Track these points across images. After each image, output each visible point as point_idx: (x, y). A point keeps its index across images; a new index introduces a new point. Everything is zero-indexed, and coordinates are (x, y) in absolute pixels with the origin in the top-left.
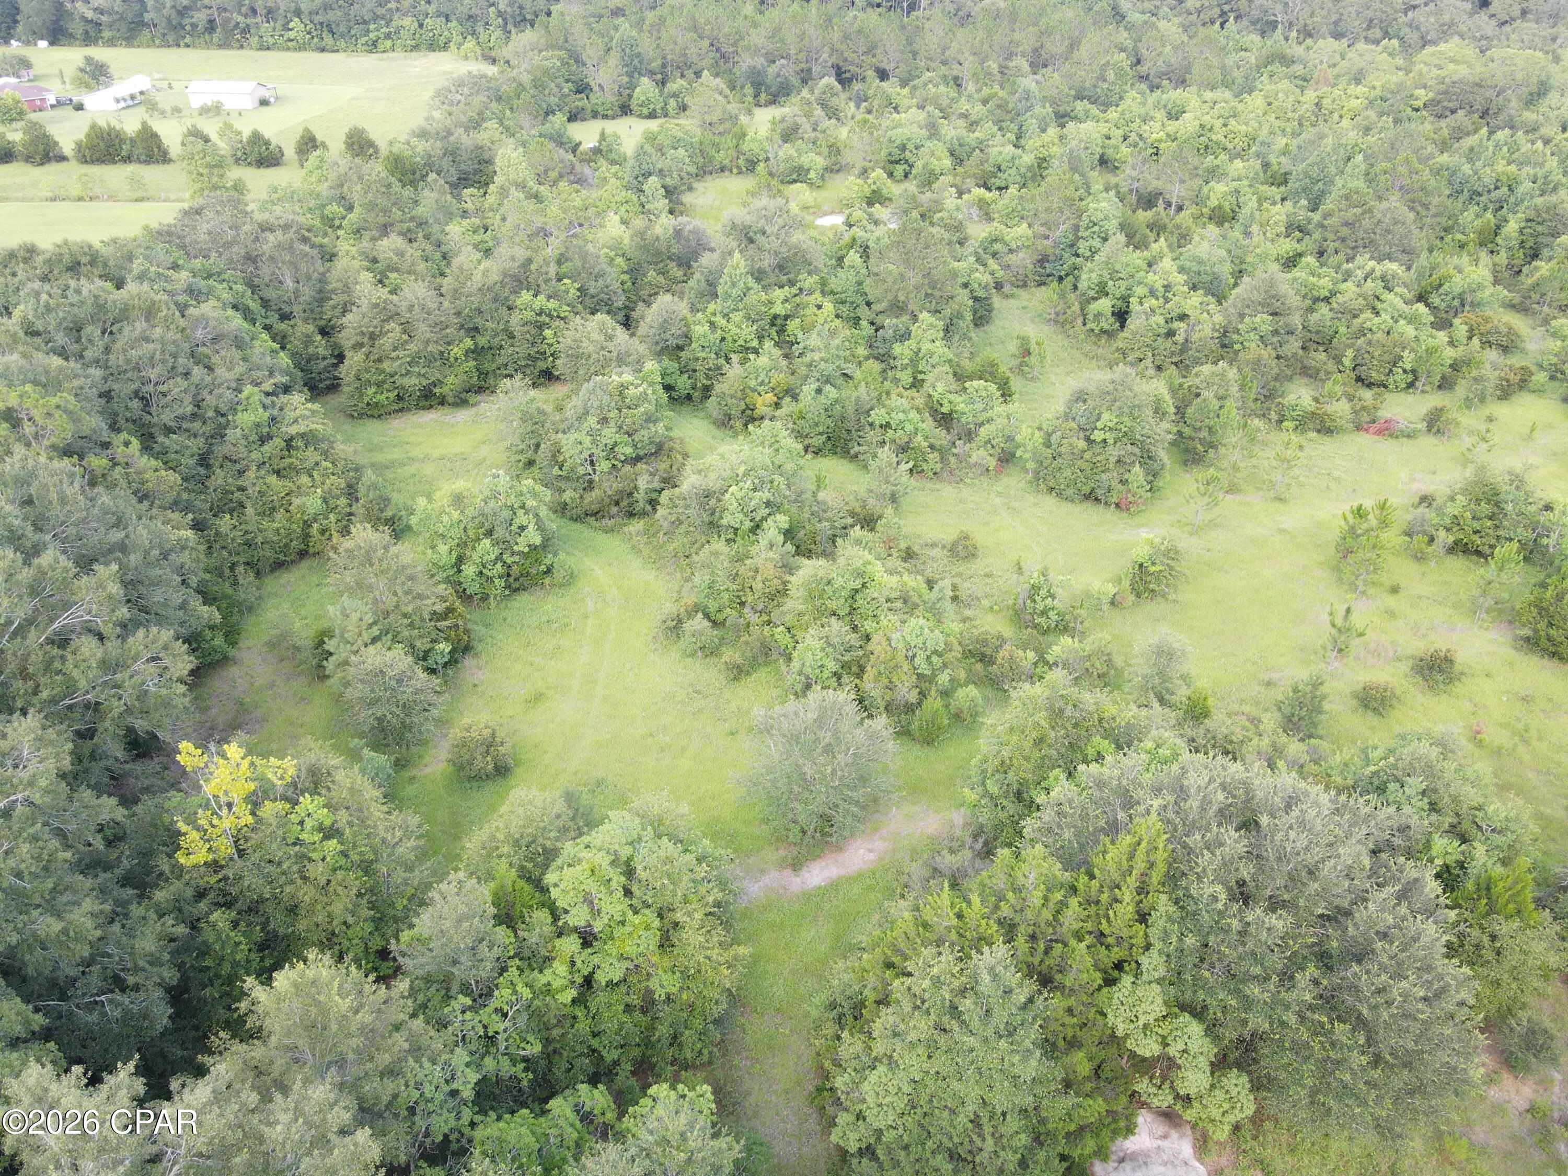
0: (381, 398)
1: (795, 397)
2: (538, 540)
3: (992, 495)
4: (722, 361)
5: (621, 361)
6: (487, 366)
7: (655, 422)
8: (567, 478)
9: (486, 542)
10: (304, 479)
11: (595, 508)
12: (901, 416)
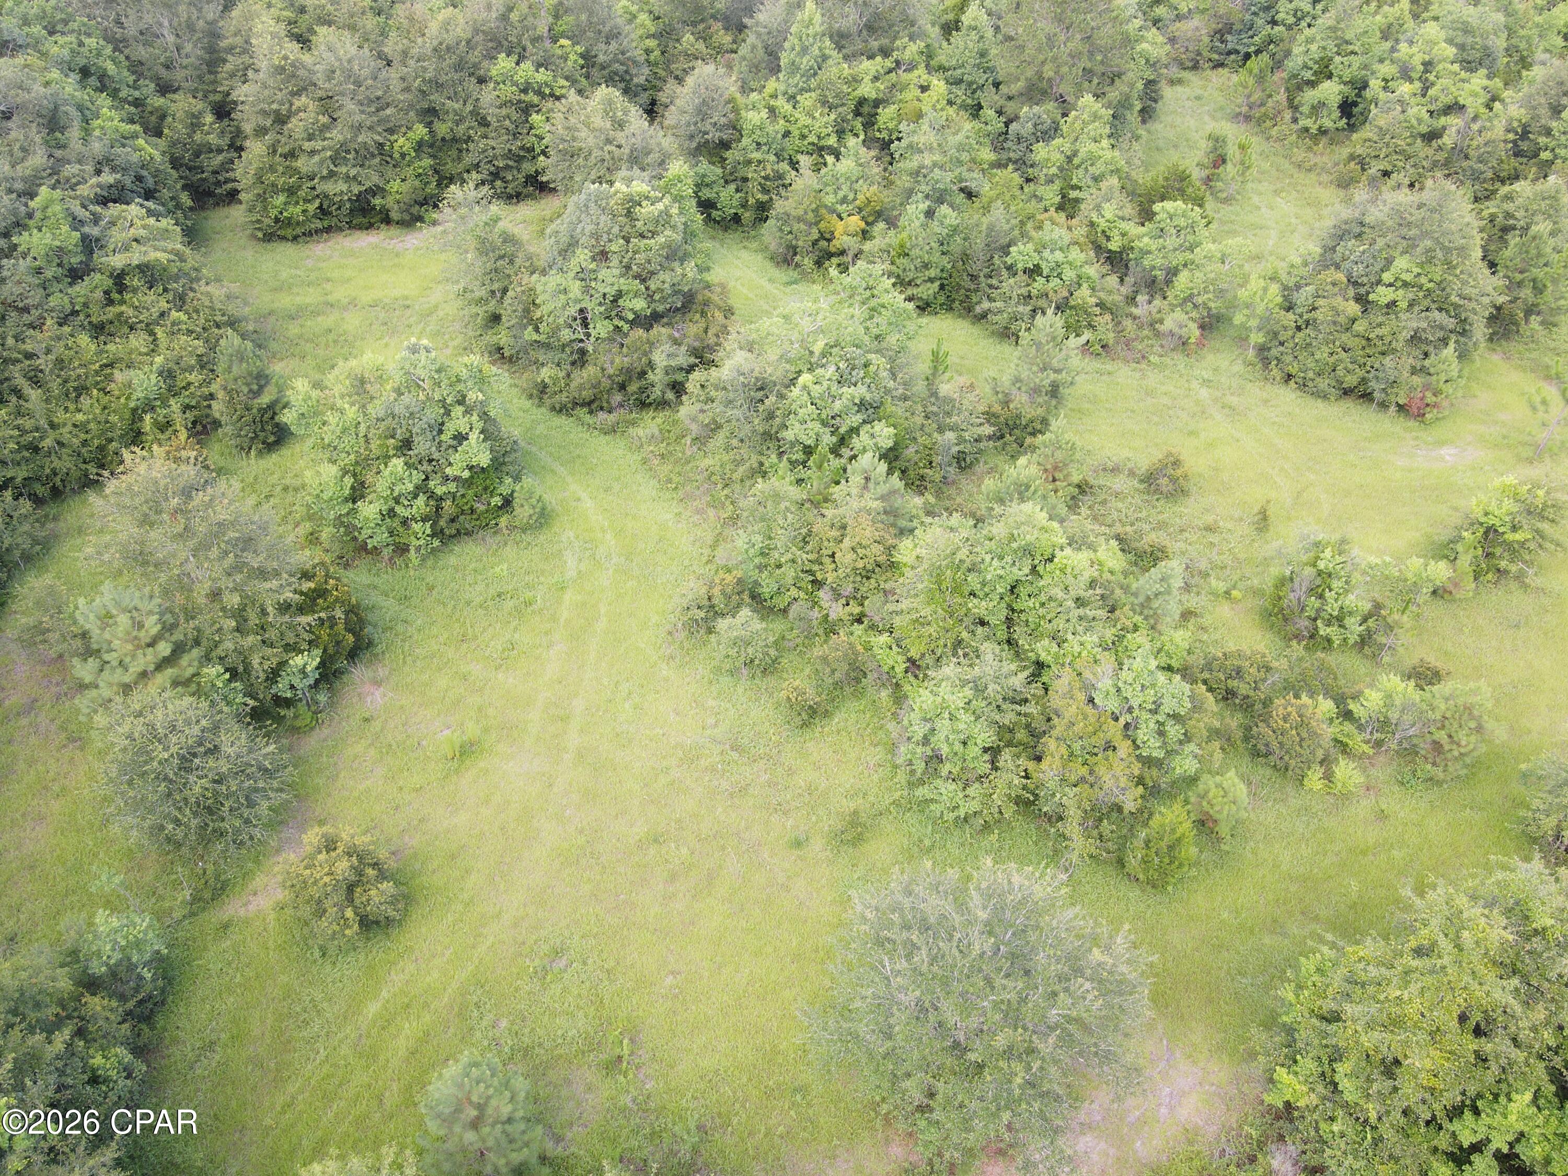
0: (295, 211)
1: (892, 223)
2: (484, 459)
3: (1195, 385)
4: (784, 166)
5: (636, 159)
6: (450, 167)
7: (682, 261)
8: (547, 346)
9: (397, 463)
10: (138, 341)
11: (587, 394)
12: (1059, 256)
